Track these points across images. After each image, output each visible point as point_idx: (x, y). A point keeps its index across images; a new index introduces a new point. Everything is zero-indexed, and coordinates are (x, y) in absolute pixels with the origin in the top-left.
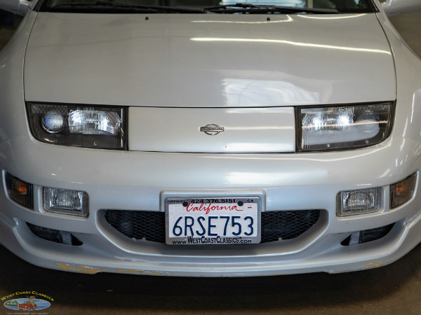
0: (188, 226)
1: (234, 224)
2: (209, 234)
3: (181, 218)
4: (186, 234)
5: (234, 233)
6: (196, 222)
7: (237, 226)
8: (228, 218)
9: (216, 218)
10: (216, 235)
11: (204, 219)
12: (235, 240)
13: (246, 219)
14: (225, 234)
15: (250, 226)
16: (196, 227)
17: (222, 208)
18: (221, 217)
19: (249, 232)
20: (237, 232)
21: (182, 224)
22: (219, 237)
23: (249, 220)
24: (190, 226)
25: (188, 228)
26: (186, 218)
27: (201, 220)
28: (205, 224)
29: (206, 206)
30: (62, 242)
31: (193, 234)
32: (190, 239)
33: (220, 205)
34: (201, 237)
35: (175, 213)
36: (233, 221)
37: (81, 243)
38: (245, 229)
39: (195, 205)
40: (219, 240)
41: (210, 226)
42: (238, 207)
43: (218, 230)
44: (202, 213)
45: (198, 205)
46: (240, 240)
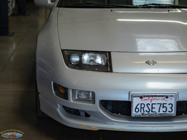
0: (142, 108)
1: (163, 107)
2: (152, 112)
3: (139, 104)
4: (141, 112)
5: (163, 111)
6: (146, 106)
7: (165, 108)
8: (161, 104)
9: (155, 104)
10: (155, 112)
11: (149, 104)
12: (164, 115)
13: (169, 104)
14: (159, 112)
15: (171, 108)
16: (146, 108)
17: (158, 99)
18: (158, 104)
19: (170, 111)
20: (165, 111)
21: (139, 107)
22: (156, 113)
23: (171, 105)
24: (143, 108)
25: (142, 109)
26: (141, 104)
27: (148, 105)
28: (150, 107)
29: (151, 98)
30: (80, 115)
31: (144, 112)
32: (143, 114)
33: (157, 98)
34: (148, 113)
35: (136, 102)
36: (163, 105)
37: (90, 116)
38: (169, 109)
39: (145, 98)
40: (156, 114)
41: (152, 108)
42: (166, 99)
43: (156, 110)
44: (149, 102)
45: (147, 98)
46: (166, 115)
